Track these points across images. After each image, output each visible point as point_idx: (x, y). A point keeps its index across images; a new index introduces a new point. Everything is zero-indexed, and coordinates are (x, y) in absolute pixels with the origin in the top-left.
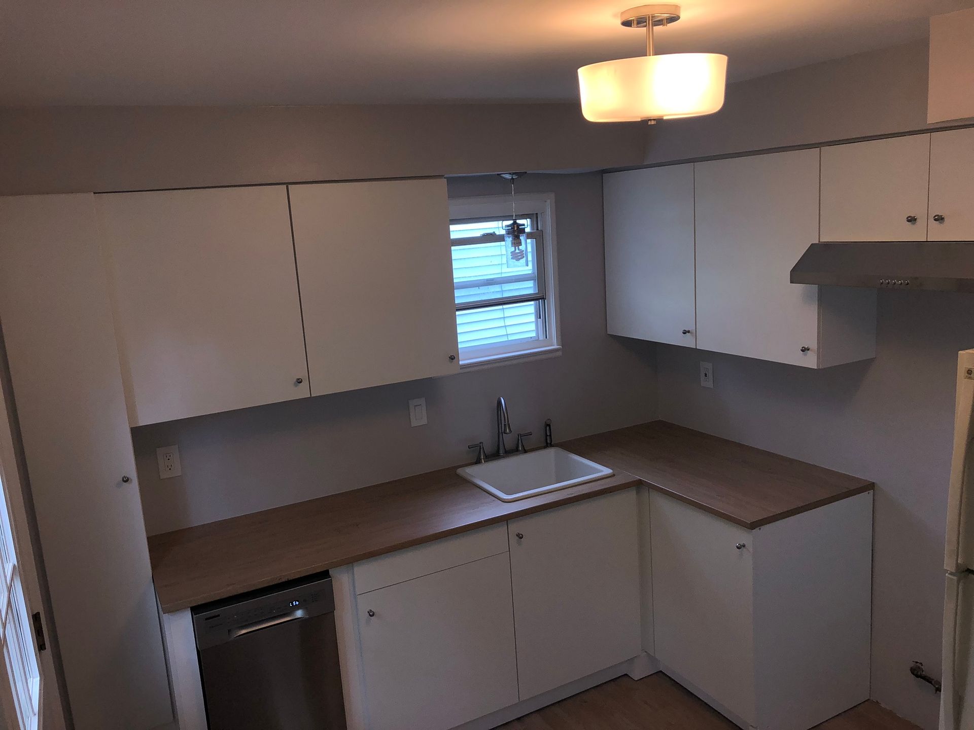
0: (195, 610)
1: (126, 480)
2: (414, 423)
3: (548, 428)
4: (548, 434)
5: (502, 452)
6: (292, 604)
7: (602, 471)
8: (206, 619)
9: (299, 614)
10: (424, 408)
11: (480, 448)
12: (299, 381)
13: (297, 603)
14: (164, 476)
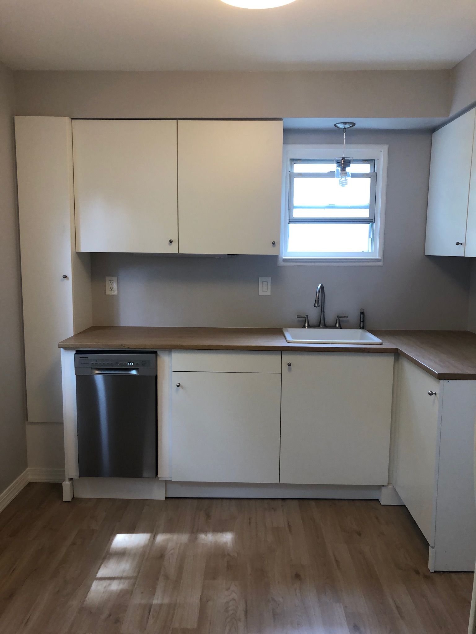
0: (77, 352)
1: (65, 277)
2: (261, 293)
3: (362, 315)
4: (362, 320)
5: (322, 324)
6: (130, 364)
7: (373, 340)
8: (80, 358)
9: (134, 372)
10: (269, 284)
11: (306, 319)
12: (171, 242)
13: (133, 364)
14: (108, 293)
